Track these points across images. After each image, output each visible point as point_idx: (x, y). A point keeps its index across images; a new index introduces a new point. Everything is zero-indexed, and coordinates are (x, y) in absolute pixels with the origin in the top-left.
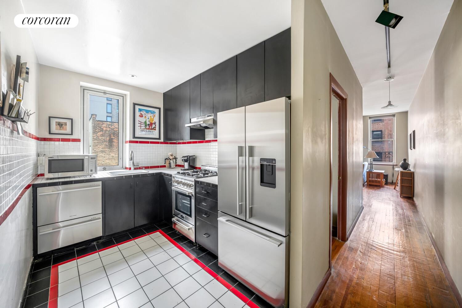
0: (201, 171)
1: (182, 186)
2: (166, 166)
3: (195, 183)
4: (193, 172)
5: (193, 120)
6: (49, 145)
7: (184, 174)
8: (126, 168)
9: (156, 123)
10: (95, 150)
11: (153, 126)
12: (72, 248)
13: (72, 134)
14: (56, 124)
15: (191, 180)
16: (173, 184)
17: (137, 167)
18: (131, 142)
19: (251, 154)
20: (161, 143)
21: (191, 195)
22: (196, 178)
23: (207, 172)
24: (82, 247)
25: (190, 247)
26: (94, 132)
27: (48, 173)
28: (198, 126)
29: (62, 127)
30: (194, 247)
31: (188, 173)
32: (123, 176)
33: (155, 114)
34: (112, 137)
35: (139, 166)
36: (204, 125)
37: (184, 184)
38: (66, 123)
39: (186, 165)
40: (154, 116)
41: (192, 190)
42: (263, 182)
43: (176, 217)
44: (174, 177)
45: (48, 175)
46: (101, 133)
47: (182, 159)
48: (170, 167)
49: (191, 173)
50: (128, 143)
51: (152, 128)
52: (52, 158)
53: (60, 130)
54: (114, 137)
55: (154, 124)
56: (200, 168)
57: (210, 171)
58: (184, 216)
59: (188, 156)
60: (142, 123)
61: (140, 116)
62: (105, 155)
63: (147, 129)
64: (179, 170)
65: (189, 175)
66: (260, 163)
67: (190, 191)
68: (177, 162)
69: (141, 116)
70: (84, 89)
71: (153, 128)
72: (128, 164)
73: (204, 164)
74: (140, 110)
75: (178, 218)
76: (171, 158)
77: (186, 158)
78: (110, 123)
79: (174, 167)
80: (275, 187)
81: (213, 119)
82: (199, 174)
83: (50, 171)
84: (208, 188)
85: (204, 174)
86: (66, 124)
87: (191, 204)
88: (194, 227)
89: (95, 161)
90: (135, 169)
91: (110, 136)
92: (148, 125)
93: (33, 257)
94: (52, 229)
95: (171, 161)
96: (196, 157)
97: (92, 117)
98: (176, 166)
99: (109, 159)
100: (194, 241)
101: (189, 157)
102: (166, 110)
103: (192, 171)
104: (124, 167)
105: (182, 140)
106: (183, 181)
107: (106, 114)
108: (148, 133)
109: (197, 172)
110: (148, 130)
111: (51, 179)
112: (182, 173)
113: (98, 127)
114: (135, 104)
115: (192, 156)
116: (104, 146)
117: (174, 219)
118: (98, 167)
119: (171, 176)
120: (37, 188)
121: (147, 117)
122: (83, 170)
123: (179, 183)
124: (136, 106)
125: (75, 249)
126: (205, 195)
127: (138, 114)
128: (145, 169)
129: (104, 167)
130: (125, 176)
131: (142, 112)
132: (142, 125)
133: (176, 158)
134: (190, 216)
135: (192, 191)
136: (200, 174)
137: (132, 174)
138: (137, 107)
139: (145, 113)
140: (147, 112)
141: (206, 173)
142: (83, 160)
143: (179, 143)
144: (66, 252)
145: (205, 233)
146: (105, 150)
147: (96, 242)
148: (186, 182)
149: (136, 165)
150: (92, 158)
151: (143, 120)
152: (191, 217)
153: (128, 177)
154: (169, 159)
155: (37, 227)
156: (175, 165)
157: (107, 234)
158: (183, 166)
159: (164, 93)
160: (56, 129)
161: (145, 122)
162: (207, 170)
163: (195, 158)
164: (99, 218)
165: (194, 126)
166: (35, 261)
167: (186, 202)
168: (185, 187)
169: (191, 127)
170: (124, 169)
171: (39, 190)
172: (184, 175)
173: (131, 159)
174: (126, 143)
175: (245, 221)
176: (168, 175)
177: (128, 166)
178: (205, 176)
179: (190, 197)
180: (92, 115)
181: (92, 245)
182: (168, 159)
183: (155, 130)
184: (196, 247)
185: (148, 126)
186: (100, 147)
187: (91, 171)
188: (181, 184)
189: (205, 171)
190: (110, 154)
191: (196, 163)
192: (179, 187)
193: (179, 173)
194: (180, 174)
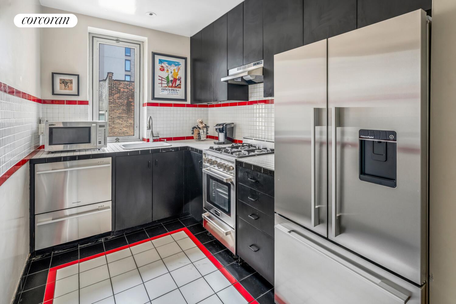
0: (243, 146)
1: (216, 168)
2: (194, 138)
3: (236, 166)
4: (233, 147)
5: (231, 72)
6: (53, 109)
7: (219, 149)
8: (144, 140)
9: (181, 78)
10: (111, 115)
11: (178, 82)
12: (76, 244)
13: (78, 95)
14: (61, 82)
15: (229, 160)
16: (204, 164)
17: (156, 138)
18: (149, 104)
19: (340, 122)
20: (188, 106)
21: (229, 182)
22: (238, 157)
23: (251, 148)
24: (87, 243)
25: (229, 261)
26: (111, 94)
27: (48, 144)
28: (238, 80)
29: (67, 86)
30: (234, 262)
31: (225, 148)
32: (139, 151)
33: (180, 66)
34: (130, 100)
35: (159, 137)
36: (249, 78)
37: (220, 166)
38: (72, 80)
39: (222, 137)
40: (179, 69)
41: (232, 174)
42: (365, 174)
43: (208, 213)
44: (205, 154)
45: (48, 148)
46: (118, 95)
47: (216, 127)
48: (199, 139)
49: (229, 149)
50: (146, 106)
51: (176, 85)
52: (53, 125)
53: (65, 89)
54: (132, 100)
55: (179, 80)
56: (242, 141)
57: (257, 147)
58: (220, 213)
59: (224, 124)
60: (163, 79)
61: (160, 69)
62: (122, 121)
63: (169, 87)
64: (211, 143)
65: (226, 151)
66: (360, 137)
67: (230, 176)
68: (209, 132)
69: (162, 69)
70: (93, 37)
71: (178, 85)
72: (146, 134)
73: (246, 135)
74: (161, 61)
75: (210, 214)
76: (201, 126)
77: (221, 127)
78: (128, 83)
79: (205, 138)
80: (394, 185)
81: (262, 69)
82: (240, 151)
83: (51, 143)
84: (258, 174)
85: (249, 151)
86: (71, 82)
87: (229, 196)
88: (234, 231)
89: (105, 129)
90: (155, 141)
91: (128, 98)
92: (171, 81)
93: (30, 254)
94: (51, 219)
95: (201, 131)
96: (235, 126)
97: (108, 76)
98: (208, 137)
99: (127, 127)
100: (234, 253)
101: (226, 125)
102: (194, 61)
103: (230, 145)
104: (141, 138)
105: (216, 101)
106: (219, 161)
107: (124, 73)
108: (171, 93)
109: (237, 147)
110: (170, 89)
111: (52, 153)
112: (216, 149)
113: (115, 88)
114: (154, 54)
115: (229, 124)
116: (121, 110)
117: (205, 215)
118: (108, 138)
119: (201, 152)
120: (35, 165)
121: (170, 71)
122: (89, 142)
123: (212, 163)
124: (156, 56)
125: (79, 247)
126: (252, 185)
127: (158, 66)
128: (167, 140)
129: (117, 137)
130: (140, 150)
131: (163, 65)
132: (163, 82)
133: (206, 127)
134: (229, 213)
135: (231, 177)
136: (243, 151)
137: (150, 149)
138: (157, 58)
139: (167, 65)
140: (170, 63)
141: (251, 150)
142: (90, 128)
143: (212, 106)
144: (68, 249)
145: (252, 243)
146: (122, 116)
147: (104, 238)
148: (223, 162)
149: (155, 136)
150: (100, 126)
151: (164, 74)
152: (230, 215)
153: (145, 152)
154: (199, 127)
155: (34, 215)
156: (205, 136)
157: (117, 229)
158: (217, 138)
159: (191, 37)
160: (61, 89)
161: (168, 77)
162: (251, 146)
163: (233, 127)
164: (108, 208)
165: (233, 79)
166: (33, 259)
167: (222, 191)
168: (221, 170)
169: (229, 82)
170: (141, 141)
171: (38, 167)
172: (219, 152)
173: (149, 128)
174: (143, 106)
175: (327, 239)
176: (196, 150)
177: (146, 137)
178: (250, 154)
179: (228, 185)
180: (108, 73)
181: (99, 242)
182: (196, 128)
183: (180, 88)
184: (237, 262)
185: (170, 83)
186: (117, 112)
187: (99, 143)
188: (216, 166)
189: (250, 146)
190: (128, 120)
191: (235, 134)
192: (212, 169)
193: (211, 148)
194: (214, 150)
